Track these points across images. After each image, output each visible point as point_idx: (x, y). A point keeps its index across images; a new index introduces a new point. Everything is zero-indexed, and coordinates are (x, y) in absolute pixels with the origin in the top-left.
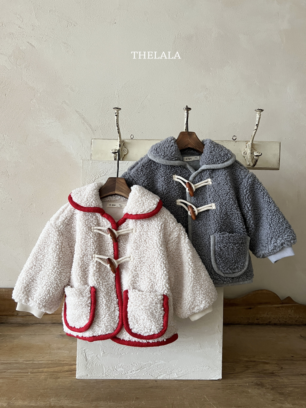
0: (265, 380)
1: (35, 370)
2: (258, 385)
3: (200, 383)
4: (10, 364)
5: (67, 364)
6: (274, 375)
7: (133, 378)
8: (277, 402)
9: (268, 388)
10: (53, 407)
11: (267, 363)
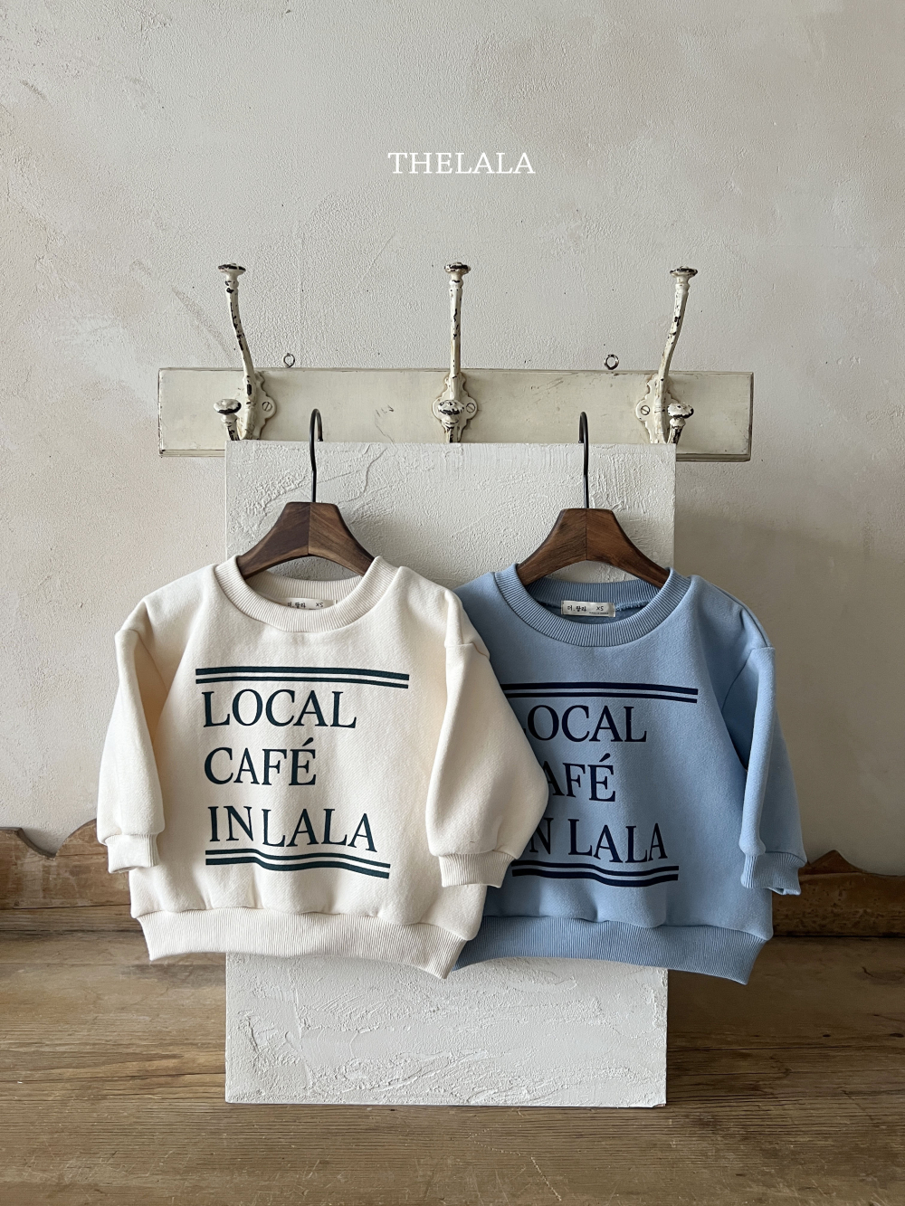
0: (728, 1109)
1: (38, 1075)
2: (704, 1125)
3: (528, 1117)
5: (136, 1057)
6: (758, 1092)
8: (753, 1181)
9: (732, 1136)
10: (66, 1186)
11: (744, 1056)
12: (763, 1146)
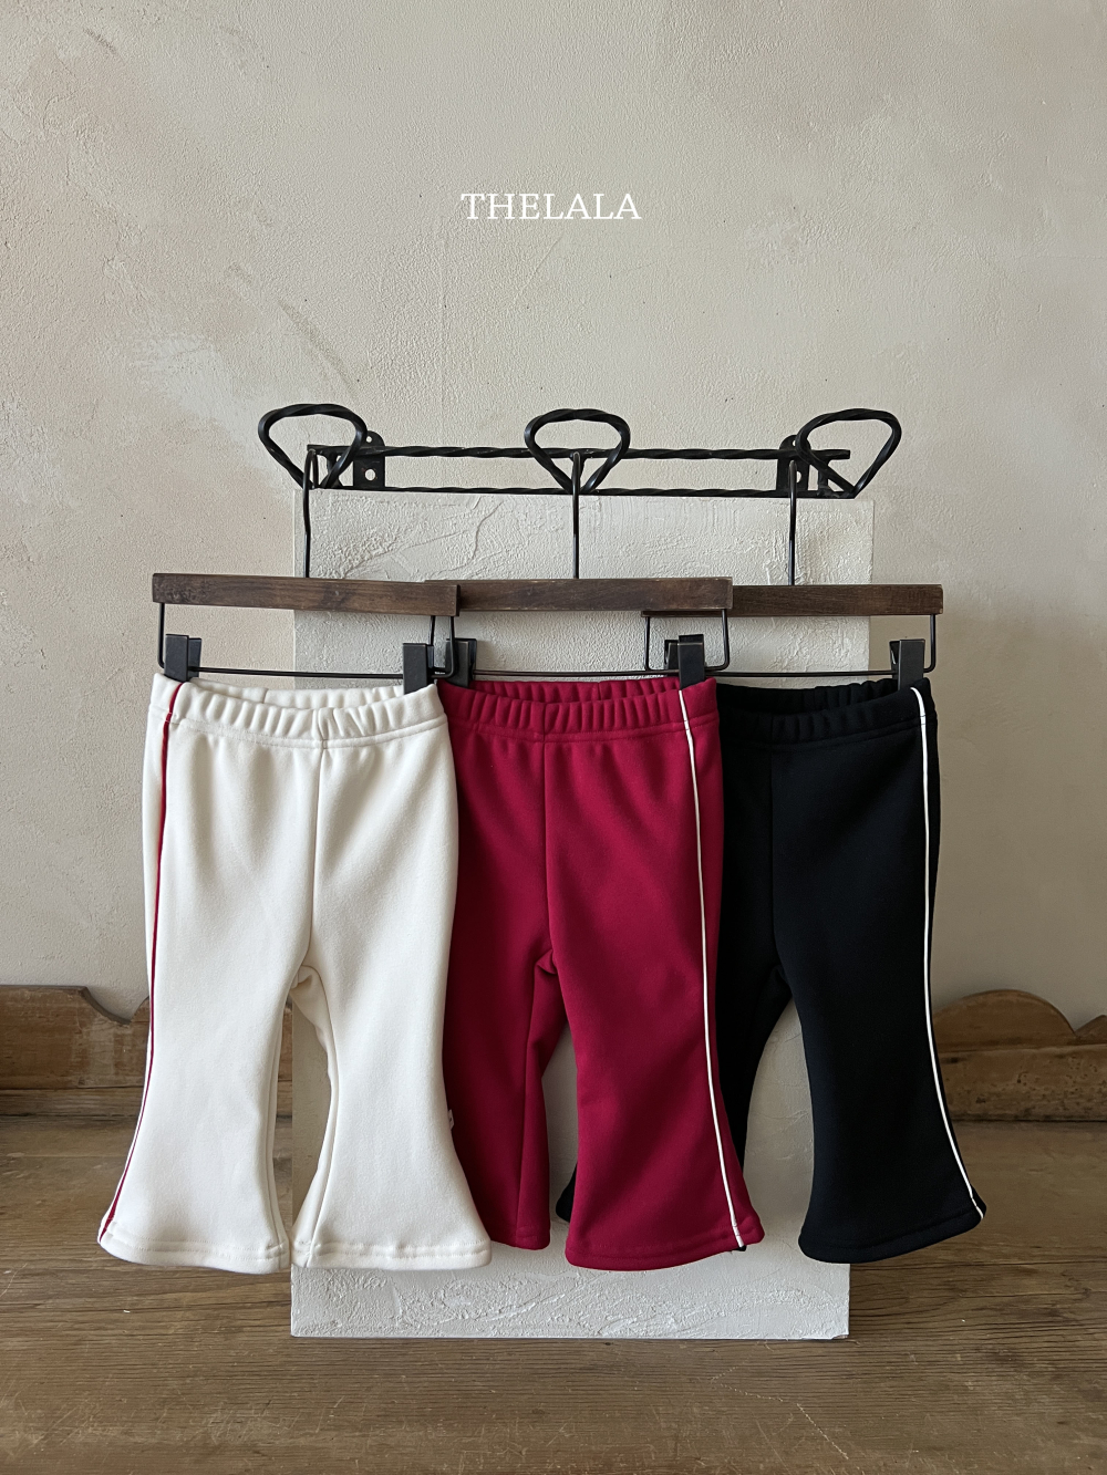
0: (1024, 1340)
1: (148, 1301)
2: (1002, 1360)
3: (778, 1352)
4: (53, 1273)
6: (1059, 1318)
8: (1080, 1430)
9: (1040, 1374)
10: (216, 1448)
11: (1030, 1273)
12: (1081, 1386)
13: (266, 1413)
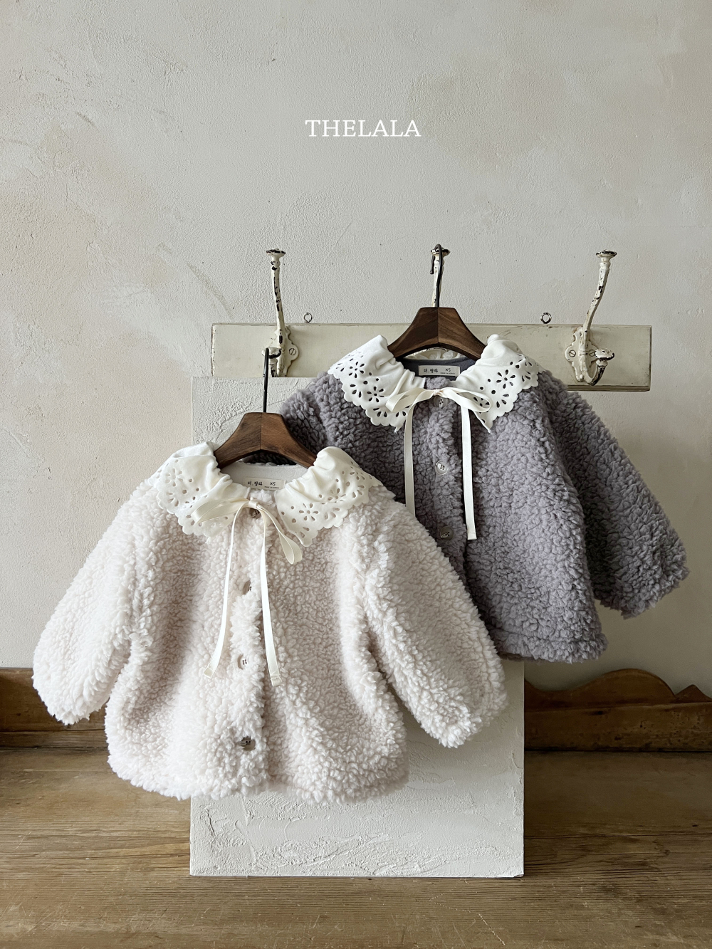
0: (624, 879)
1: (100, 853)
2: (606, 890)
3: (472, 885)
4: (46, 837)
5: (173, 840)
6: (647, 867)
7: (319, 874)
8: (648, 930)
9: (630, 899)
10: (136, 933)
11: (633, 841)
12: (654, 906)
13: (164, 916)
